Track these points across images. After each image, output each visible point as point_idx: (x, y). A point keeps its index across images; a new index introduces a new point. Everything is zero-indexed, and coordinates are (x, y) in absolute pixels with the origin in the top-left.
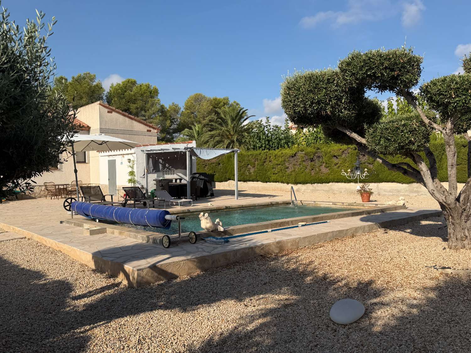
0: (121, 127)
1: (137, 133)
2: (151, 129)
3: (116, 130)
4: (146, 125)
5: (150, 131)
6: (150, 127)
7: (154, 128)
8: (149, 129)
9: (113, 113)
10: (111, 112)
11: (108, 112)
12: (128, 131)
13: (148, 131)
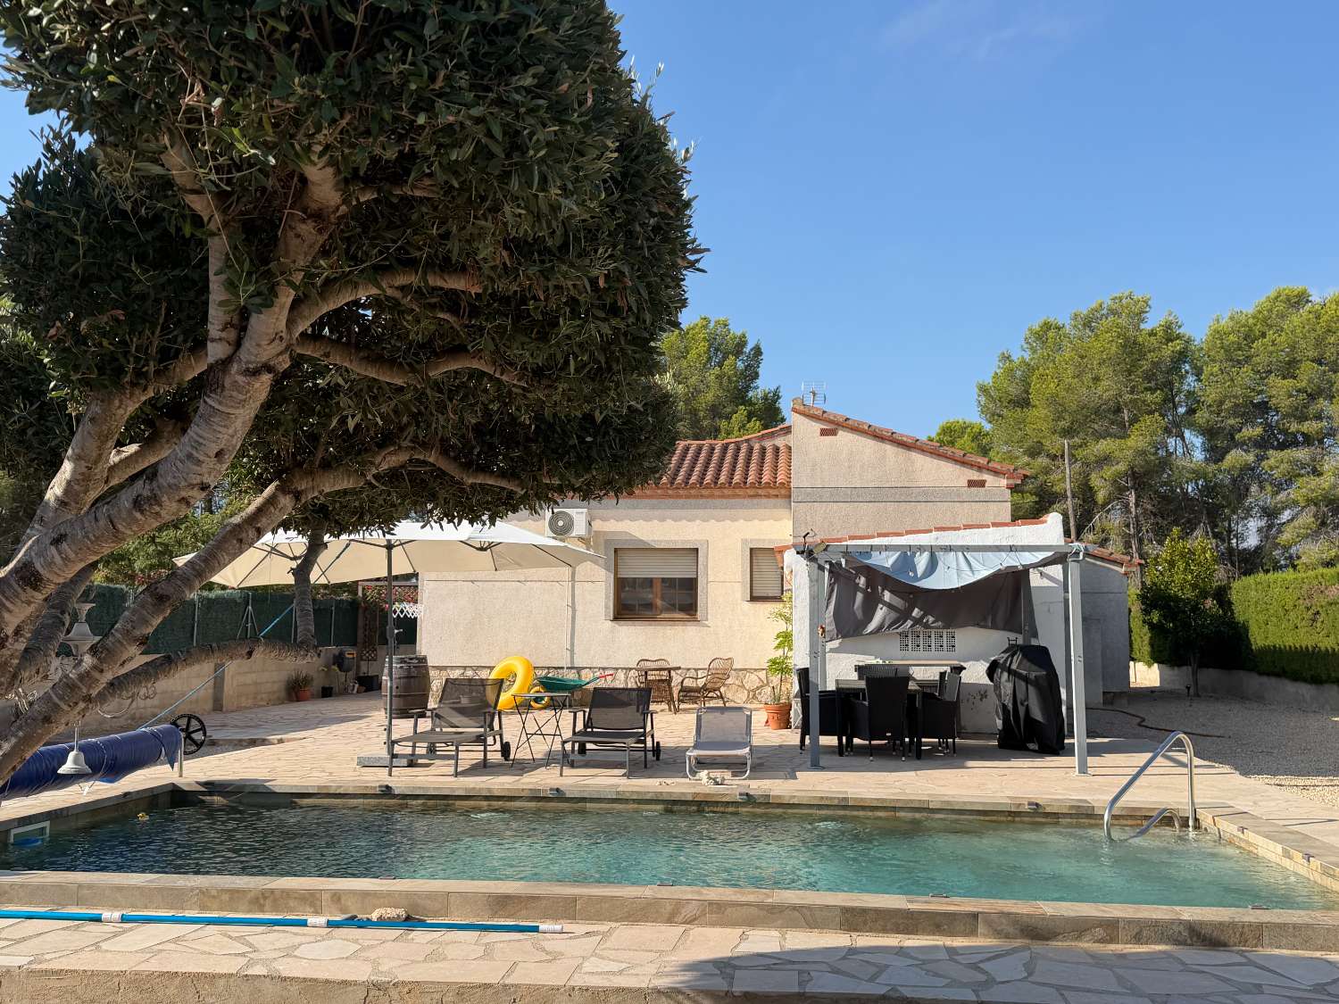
0: (870, 479)
1: (929, 496)
2: (986, 477)
3: (849, 491)
4: (963, 463)
5: (982, 484)
6: (980, 468)
7: (996, 473)
8: (975, 475)
9: (840, 433)
10: (832, 433)
11: (824, 433)
12: (893, 491)
13: (971, 484)
